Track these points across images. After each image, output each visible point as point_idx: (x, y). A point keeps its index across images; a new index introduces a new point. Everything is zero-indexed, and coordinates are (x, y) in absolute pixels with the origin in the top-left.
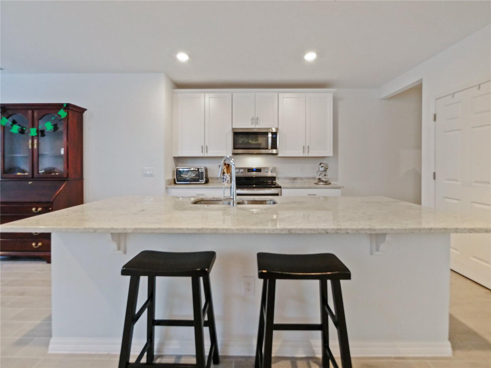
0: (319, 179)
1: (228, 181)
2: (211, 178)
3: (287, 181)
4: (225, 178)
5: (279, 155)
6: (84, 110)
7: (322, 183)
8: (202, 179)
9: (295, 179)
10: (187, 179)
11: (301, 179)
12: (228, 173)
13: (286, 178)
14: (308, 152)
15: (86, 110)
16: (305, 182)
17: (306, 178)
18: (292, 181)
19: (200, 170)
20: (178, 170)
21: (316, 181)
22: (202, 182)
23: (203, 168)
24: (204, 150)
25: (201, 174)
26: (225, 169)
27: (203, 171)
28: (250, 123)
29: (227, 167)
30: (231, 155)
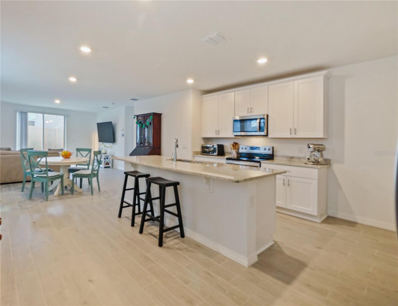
0: (309, 159)
2: (227, 153)
3: (285, 159)
5: (269, 136)
6: (161, 114)
7: (311, 163)
8: (216, 152)
9: (292, 158)
10: (208, 151)
11: (299, 158)
12: (234, 149)
13: (284, 157)
14: (295, 134)
15: (162, 114)
18: (289, 159)
19: (214, 146)
20: (203, 146)
21: (306, 161)
22: (215, 154)
23: (216, 145)
24: (217, 133)
25: (215, 149)
26: (231, 146)
27: (216, 146)
28: (247, 112)
29: (233, 145)
30: (233, 136)
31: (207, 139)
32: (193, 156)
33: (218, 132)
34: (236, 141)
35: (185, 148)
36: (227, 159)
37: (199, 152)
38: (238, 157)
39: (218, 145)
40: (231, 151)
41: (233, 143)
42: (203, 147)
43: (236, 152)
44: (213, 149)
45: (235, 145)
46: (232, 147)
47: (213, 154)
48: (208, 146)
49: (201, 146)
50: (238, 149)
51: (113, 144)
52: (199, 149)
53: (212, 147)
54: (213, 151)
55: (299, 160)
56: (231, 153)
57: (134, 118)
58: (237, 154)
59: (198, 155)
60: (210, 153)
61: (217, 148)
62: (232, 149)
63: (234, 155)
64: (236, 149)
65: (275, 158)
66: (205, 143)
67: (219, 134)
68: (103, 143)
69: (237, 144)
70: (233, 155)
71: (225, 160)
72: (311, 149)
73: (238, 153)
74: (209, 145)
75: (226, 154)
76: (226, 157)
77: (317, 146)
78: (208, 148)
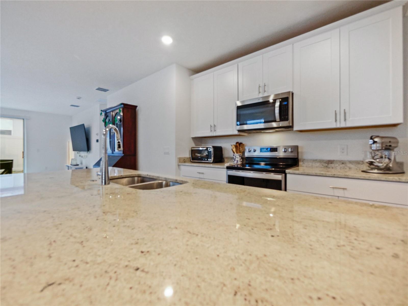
0: (371, 163)
1: (237, 161)
2: (227, 158)
3: (318, 164)
4: (234, 158)
5: (295, 128)
7: (376, 171)
8: (211, 158)
9: (331, 162)
10: (199, 157)
11: (343, 163)
12: (237, 153)
13: (315, 161)
14: (345, 120)
16: (350, 168)
17: (351, 162)
18: (325, 165)
19: (208, 149)
20: (193, 149)
21: (365, 167)
22: (211, 161)
23: (211, 147)
24: (213, 129)
25: (209, 152)
26: (233, 148)
27: (211, 150)
28: (257, 93)
29: (236, 147)
30: (236, 133)
31: (199, 140)
32: (179, 165)
33: (214, 127)
34: (240, 140)
35: (167, 153)
36: (229, 168)
37: (188, 158)
38: (243, 164)
39: (214, 147)
40: (234, 155)
41: (235, 144)
42: (193, 152)
43: (240, 157)
44: (207, 154)
45: (239, 146)
46: (234, 150)
47: (207, 160)
48: (201, 149)
49: (190, 149)
50: (243, 153)
51: (87, 153)
52: (188, 155)
53: (205, 150)
54: (207, 156)
55: (343, 165)
56: (232, 158)
57: (101, 114)
58: (241, 160)
59: (187, 164)
60: (204, 160)
61: (212, 152)
62: (234, 153)
63: (238, 161)
64: (240, 152)
65: (300, 163)
66: (196, 146)
67: (215, 131)
68: (78, 152)
69: (241, 145)
70: (236, 162)
71: (226, 170)
72: (378, 145)
73: (243, 158)
74: (201, 147)
75: (226, 160)
76: (227, 165)
77: (388, 140)
78: (200, 152)
